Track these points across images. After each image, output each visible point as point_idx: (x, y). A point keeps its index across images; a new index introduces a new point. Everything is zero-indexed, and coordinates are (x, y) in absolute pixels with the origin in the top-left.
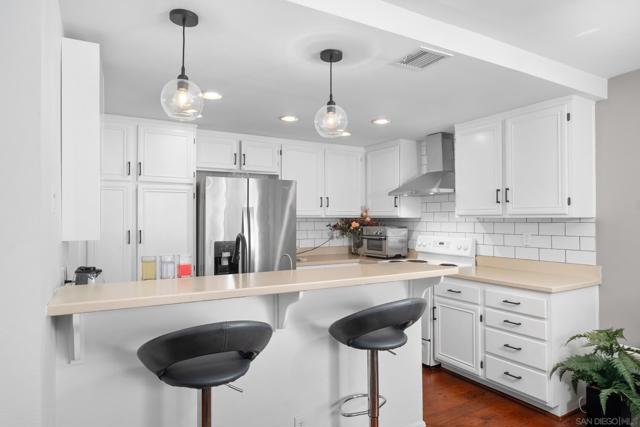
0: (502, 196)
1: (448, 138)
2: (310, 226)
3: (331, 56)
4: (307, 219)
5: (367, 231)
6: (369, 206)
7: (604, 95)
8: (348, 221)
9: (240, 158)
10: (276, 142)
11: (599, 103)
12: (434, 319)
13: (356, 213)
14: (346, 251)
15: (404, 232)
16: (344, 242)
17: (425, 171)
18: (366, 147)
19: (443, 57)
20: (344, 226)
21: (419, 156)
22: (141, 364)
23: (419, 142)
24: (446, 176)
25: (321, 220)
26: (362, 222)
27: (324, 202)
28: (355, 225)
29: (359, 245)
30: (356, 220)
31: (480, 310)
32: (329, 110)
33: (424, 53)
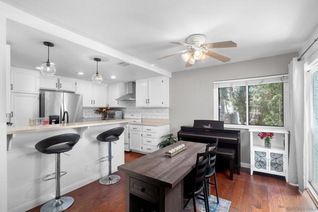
0: (148, 101)
1: (134, 83)
2: (87, 110)
3: (97, 60)
4: (86, 108)
5: (108, 112)
6: (109, 104)
7: (171, 77)
8: (102, 109)
9: (59, 85)
10: (74, 80)
11: (170, 78)
12: (129, 137)
13: (105, 106)
14: (101, 119)
15: (121, 112)
16: (100, 116)
17: (127, 93)
18: (108, 84)
19: (129, 64)
20: (100, 111)
21: (126, 88)
22: (37, 150)
23: (126, 84)
24: (133, 95)
25: (91, 108)
26: (107, 109)
27: (93, 102)
28: (104, 110)
29: (105, 117)
30: (105, 108)
31: (141, 133)
32: (97, 75)
33: (124, 63)
